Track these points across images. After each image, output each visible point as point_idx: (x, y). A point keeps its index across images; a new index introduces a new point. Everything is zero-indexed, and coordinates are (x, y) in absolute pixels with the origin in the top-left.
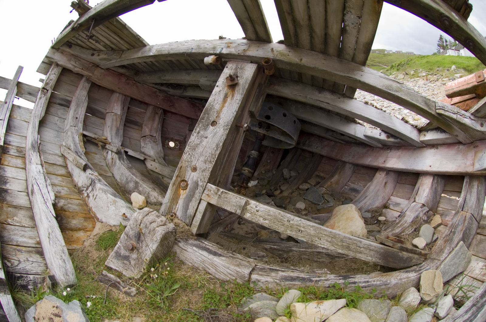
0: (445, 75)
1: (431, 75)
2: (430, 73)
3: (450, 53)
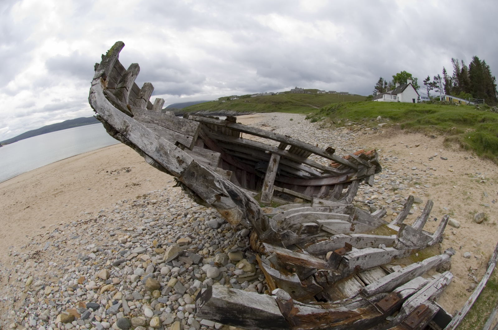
0: (369, 125)
1: (356, 124)
2: (355, 123)
3: (386, 98)
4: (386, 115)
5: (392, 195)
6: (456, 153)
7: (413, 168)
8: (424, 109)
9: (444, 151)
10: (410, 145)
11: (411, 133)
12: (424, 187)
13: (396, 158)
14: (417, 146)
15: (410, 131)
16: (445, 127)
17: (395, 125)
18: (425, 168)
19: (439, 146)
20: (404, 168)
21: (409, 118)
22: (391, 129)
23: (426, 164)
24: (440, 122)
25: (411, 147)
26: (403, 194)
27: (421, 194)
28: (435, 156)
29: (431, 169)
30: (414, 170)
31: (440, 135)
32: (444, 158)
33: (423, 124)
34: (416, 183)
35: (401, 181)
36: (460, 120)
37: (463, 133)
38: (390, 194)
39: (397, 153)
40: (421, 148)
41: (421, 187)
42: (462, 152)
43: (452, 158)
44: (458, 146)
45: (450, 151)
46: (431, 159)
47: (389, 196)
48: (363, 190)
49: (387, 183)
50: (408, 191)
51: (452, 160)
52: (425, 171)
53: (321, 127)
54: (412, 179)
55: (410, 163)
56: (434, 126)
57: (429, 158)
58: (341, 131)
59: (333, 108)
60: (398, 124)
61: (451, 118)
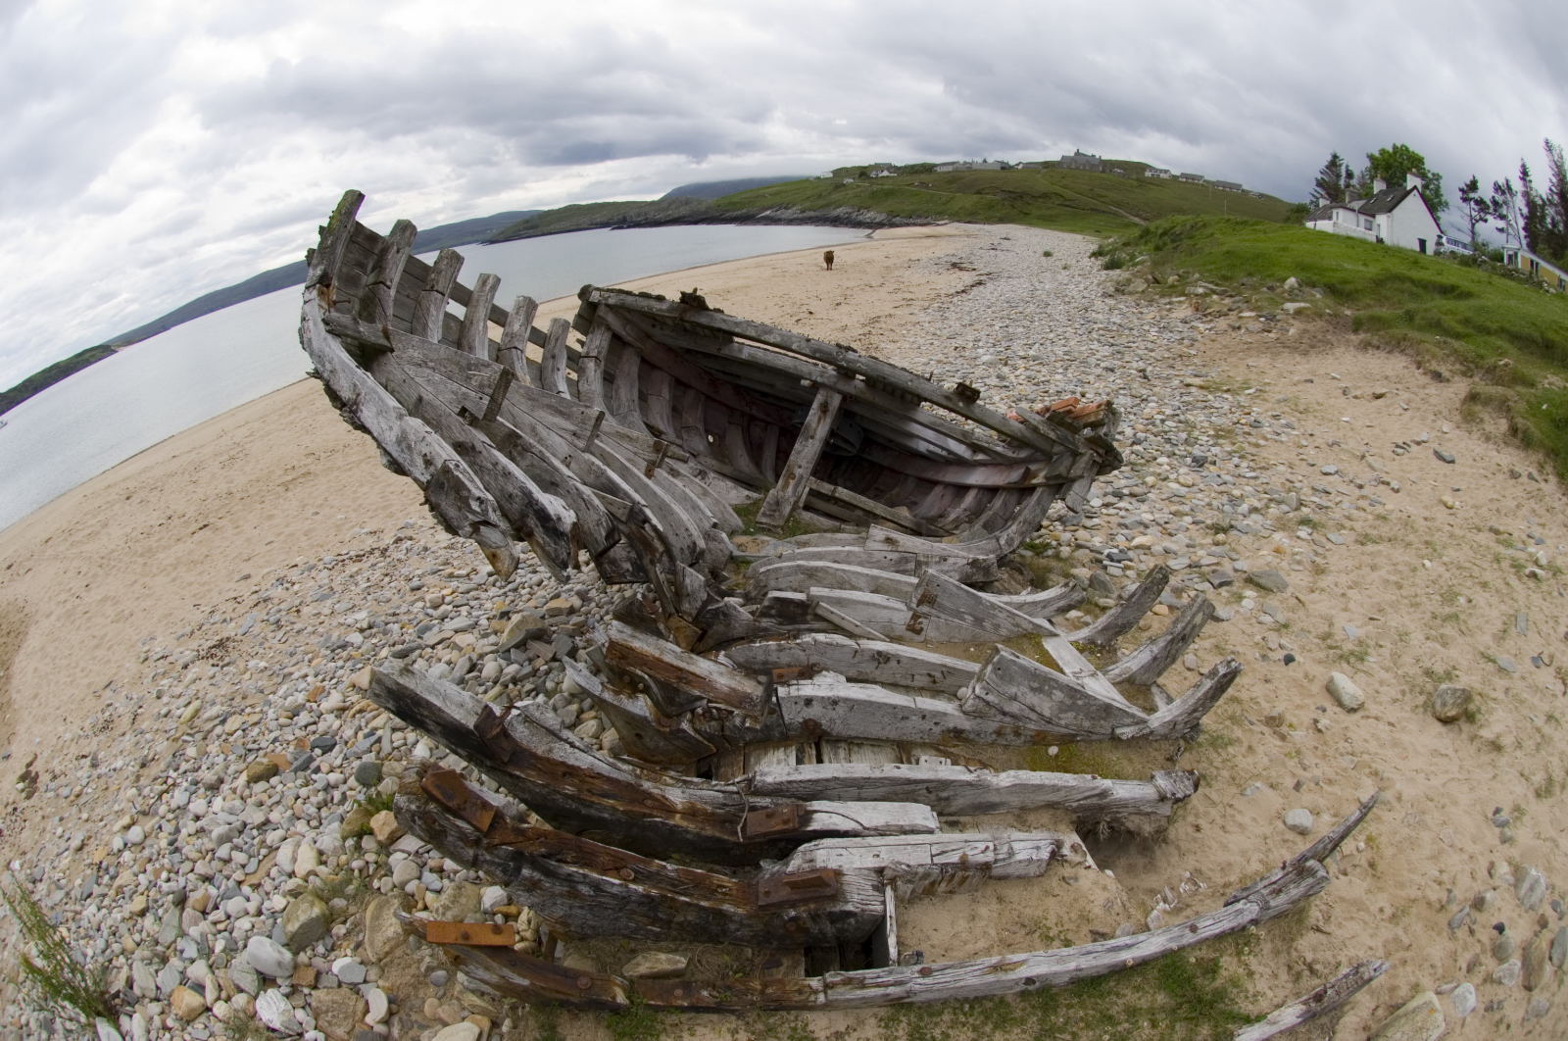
0: (1257, 300)
1: (1218, 295)
2: (1218, 289)
3: (1340, 221)
4: (1315, 278)
5: (1202, 546)
6: (1491, 446)
7: (1326, 469)
8: (1439, 279)
9: (1457, 432)
10: (1357, 388)
11: (1378, 348)
12: (1324, 540)
13: (1288, 426)
14: (1378, 397)
15: (1375, 342)
16: (1482, 351)
17: (1336, 316)
18: (1366, 476)
19: (1445, 412)
20: (1297, 463)
21: (1387, 298)
22: (1320, 323)
23: (1376, 465)
24: (1470, 331)
25: (1356, 397)
26: (1239, 548)
27: (1299, 563)
28: (1418, 443)
29: (1383, 483)
30: (1326, 474)
31: (1464, 374)
32: (1445, 454)
33: (1420, 329)
34: (1305, 522)
35: (1257, 504)
36: (1534, 342)
37: (1532, 385)
38: (1199, 540)
39: (1301, 409)
40: (1387, 406)
41: (1315, 536)
42: (1511, 450)
43: (1471, 462)
44: (1503, 425)
45: (1475, 436)
46: (1400, 451)
47: (1193, 546)
48: (1122, 513)
49: (1209, 504)
50: (1264, 541)
51: (1468, 470)
52: (1361, 487)
53: (1117, 290)
54: (1301, 504)
55: (1327, 449)
56: (1449, 340)
57: (1398, 446)
58: (1169, 310)
59: (1178, 230)
60: (1348, 312)
61: (1507, 326)
